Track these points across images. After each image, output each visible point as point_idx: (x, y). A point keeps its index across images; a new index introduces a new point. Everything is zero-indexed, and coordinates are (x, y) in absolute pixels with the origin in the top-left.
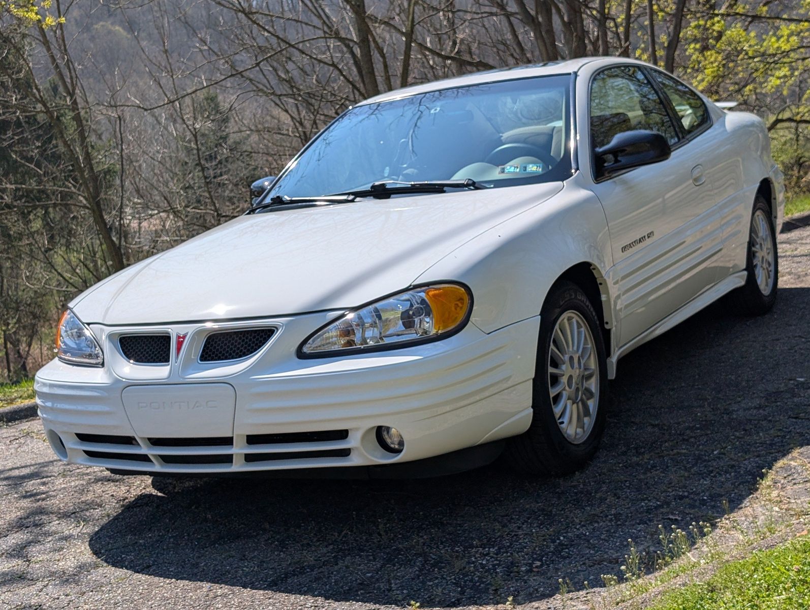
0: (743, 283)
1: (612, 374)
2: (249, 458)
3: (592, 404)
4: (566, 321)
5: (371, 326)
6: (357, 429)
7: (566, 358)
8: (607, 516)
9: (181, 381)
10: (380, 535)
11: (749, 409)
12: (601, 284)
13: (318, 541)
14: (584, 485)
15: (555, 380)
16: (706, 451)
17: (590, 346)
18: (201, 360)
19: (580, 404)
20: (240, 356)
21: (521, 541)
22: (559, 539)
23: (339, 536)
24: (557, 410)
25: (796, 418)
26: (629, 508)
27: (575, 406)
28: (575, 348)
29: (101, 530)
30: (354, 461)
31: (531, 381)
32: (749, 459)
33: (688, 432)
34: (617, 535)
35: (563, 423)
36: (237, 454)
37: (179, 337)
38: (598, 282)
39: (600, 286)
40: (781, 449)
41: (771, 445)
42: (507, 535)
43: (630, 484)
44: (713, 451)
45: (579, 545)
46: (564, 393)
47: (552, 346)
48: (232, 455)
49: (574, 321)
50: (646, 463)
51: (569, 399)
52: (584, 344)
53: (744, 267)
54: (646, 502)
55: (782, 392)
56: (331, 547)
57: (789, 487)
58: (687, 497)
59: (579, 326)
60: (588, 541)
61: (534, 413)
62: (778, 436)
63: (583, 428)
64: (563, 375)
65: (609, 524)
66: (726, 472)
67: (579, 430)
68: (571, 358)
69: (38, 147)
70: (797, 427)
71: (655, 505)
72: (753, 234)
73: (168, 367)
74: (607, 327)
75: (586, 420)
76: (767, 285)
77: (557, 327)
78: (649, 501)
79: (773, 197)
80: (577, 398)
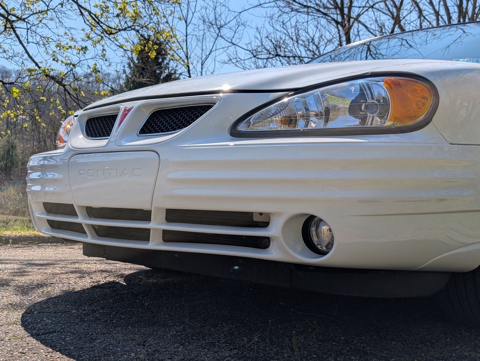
5: (316, 115)
6: (280, 214)
9: (116, 149)
10: (292, 350)
13: (225, 342)
18: (140, 133)
20: (175, 130)
23: (248, 342)
30: (273, 254)
36: (154, 229)
48: (149, 230)
56: (235, 351)
73: (110, 137)
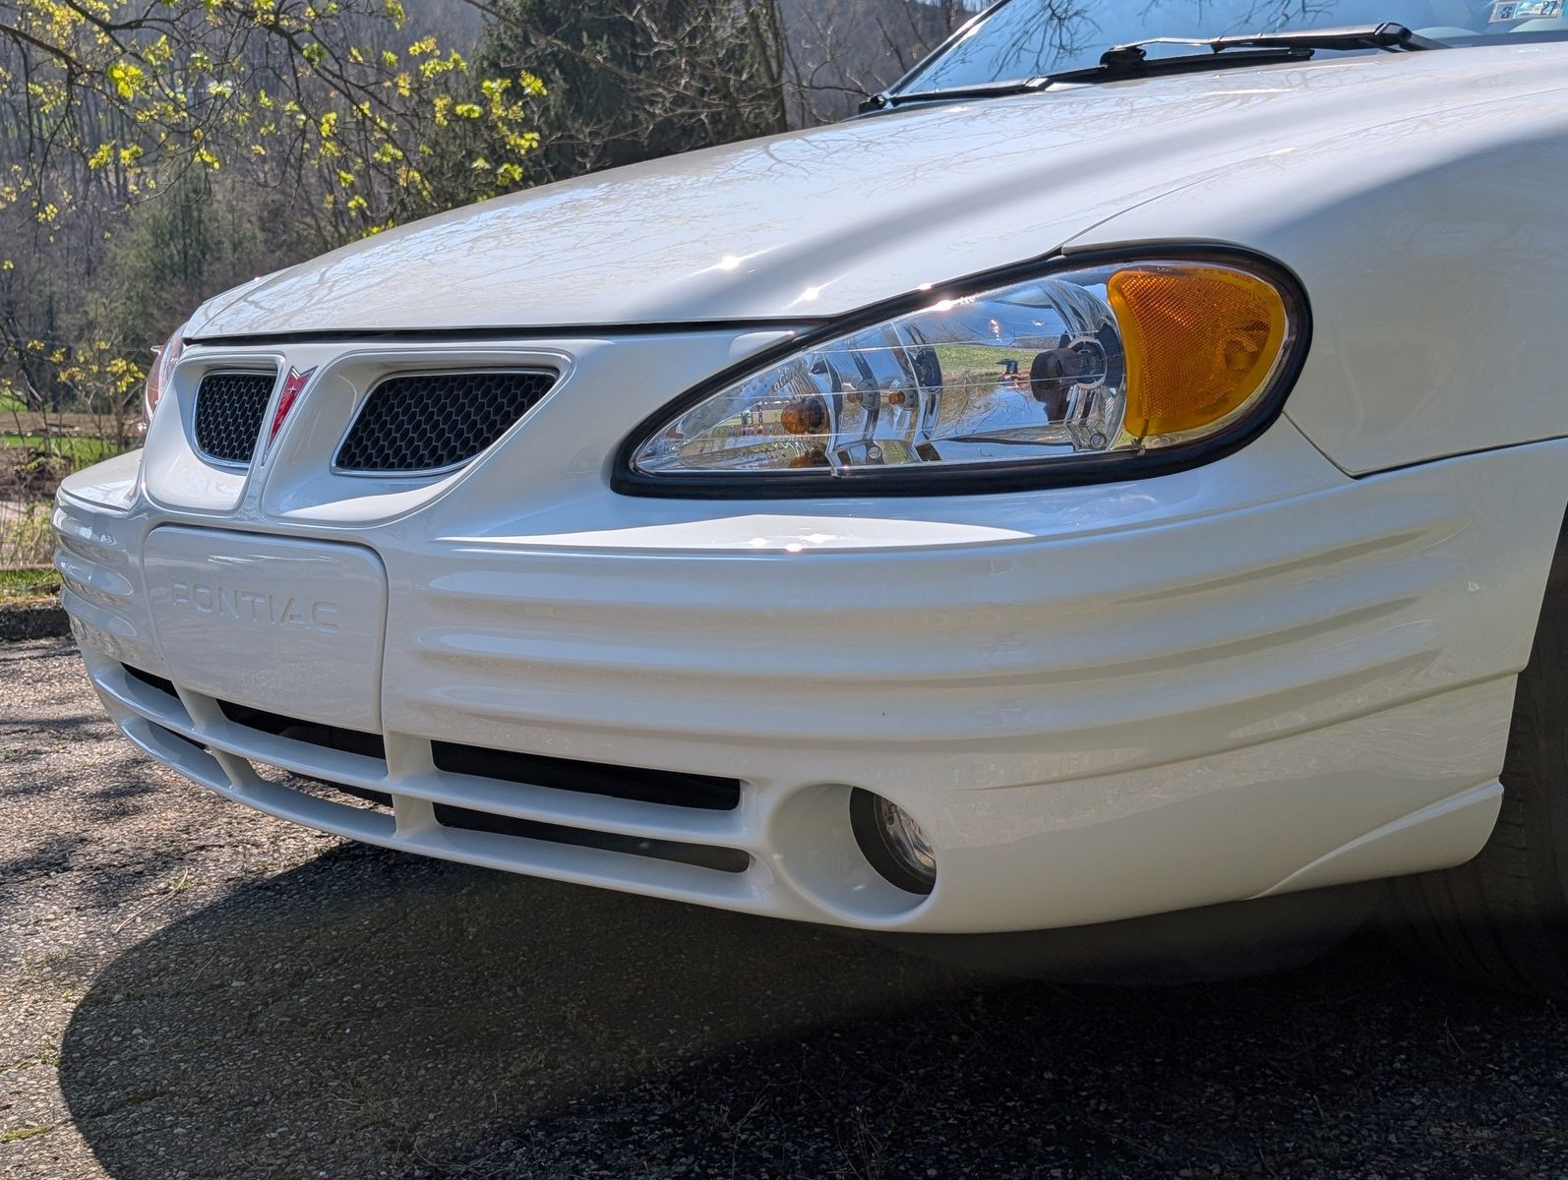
2: (450, 817)
6: (763, 784)
9: (262, 523)
18: (340, 464)
37: (291, 382)
48: (387, 798)
61: (1508, 798)
73: (240, 481)
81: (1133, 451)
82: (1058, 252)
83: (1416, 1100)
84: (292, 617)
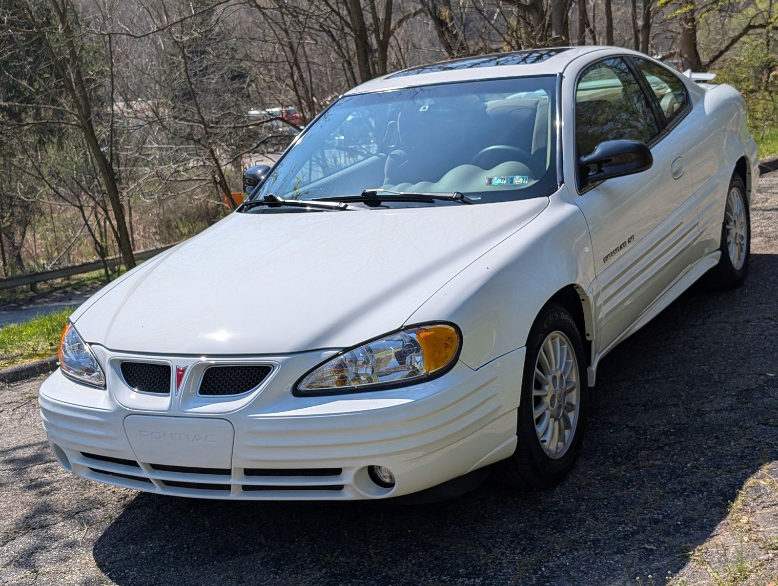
0: (716, 262)
1: (592, 382)
2: (246, 488)
3: (573, 417)
4: (550, 342)
5: (364, 363)
6: (350, 468)
7: (550, 378)
8: (586, 543)
9: (181, 414)
11: (721, 410)
12: (583, 300)
14: (565, 502)
15: (539, 400)
16: (680, 463)
17: (571, 361)
18: (200, 393)
19: (562, 420)
20: (238, 392)
21: (505, 571)
22: (541, 570)
24: (540, 429)
25: (765, 425)
26: (607, 533)
27: (557, 422)
28: (558, 367)
29: (104, 535)
30: (347, 495)
31: (516, 411)
32: (721, 475)
33: (663, 438)
34: (596, 566)
35: (545, 441)
36: (235, 485)
37: (178, 370)
38: (581, 298)
39: (582, 302)
40: (751, 464)
41: (742, 457)
42: (491, 562)
43: (608, 503)
44: (687, 463)
45: (559, 577)
46: (547, 412)
47: (537, 370)
48: (230, 485)
49: (558, 339)
50: (623, 475)
51: (551, 417)
52: (567, 360)
53: (719, 246)
54: (623, 526)
55: (753, 390)
57: (758, 512)
58: (662, 521)
59: (562, 343)
60: (569, 573)
61: (519, 439)
62: (748, 447)
63: (563, 441)
64: (546, 395)
65: (588, 553)
66: (700, 491)
67: (560, 444)
68: (554, 378)
69: (30, 63)
70: (767, 436)
71: (631, 530)
72: (727, 213)
73: (169, 398)
74: (588, 338)
75: (567, 432)
76: (739, 259)
77: (541, 350)
78: (626, 524)
79: (748, 172)
80: (558, 414)
81: (427, 374)
82: (402, 326)
83: (505, 520)
84: (197, 440)
